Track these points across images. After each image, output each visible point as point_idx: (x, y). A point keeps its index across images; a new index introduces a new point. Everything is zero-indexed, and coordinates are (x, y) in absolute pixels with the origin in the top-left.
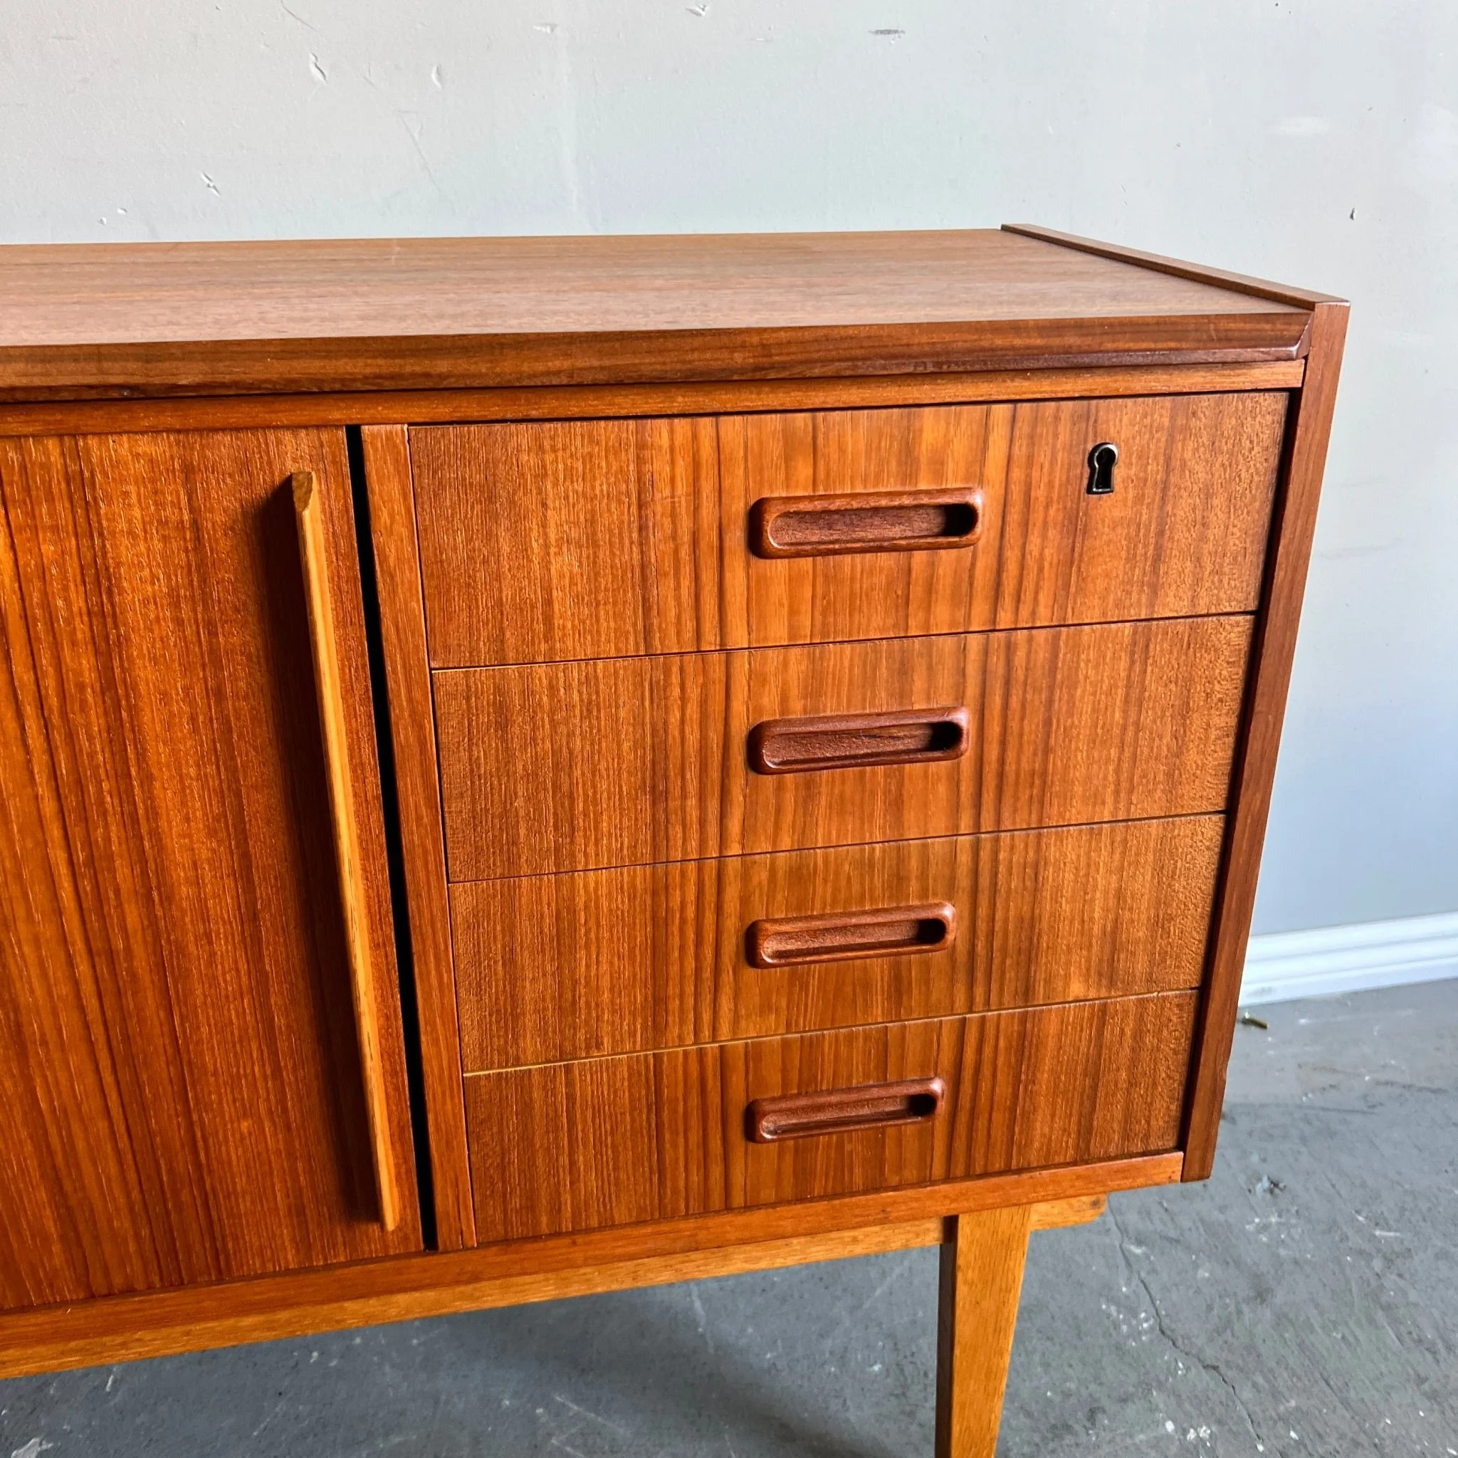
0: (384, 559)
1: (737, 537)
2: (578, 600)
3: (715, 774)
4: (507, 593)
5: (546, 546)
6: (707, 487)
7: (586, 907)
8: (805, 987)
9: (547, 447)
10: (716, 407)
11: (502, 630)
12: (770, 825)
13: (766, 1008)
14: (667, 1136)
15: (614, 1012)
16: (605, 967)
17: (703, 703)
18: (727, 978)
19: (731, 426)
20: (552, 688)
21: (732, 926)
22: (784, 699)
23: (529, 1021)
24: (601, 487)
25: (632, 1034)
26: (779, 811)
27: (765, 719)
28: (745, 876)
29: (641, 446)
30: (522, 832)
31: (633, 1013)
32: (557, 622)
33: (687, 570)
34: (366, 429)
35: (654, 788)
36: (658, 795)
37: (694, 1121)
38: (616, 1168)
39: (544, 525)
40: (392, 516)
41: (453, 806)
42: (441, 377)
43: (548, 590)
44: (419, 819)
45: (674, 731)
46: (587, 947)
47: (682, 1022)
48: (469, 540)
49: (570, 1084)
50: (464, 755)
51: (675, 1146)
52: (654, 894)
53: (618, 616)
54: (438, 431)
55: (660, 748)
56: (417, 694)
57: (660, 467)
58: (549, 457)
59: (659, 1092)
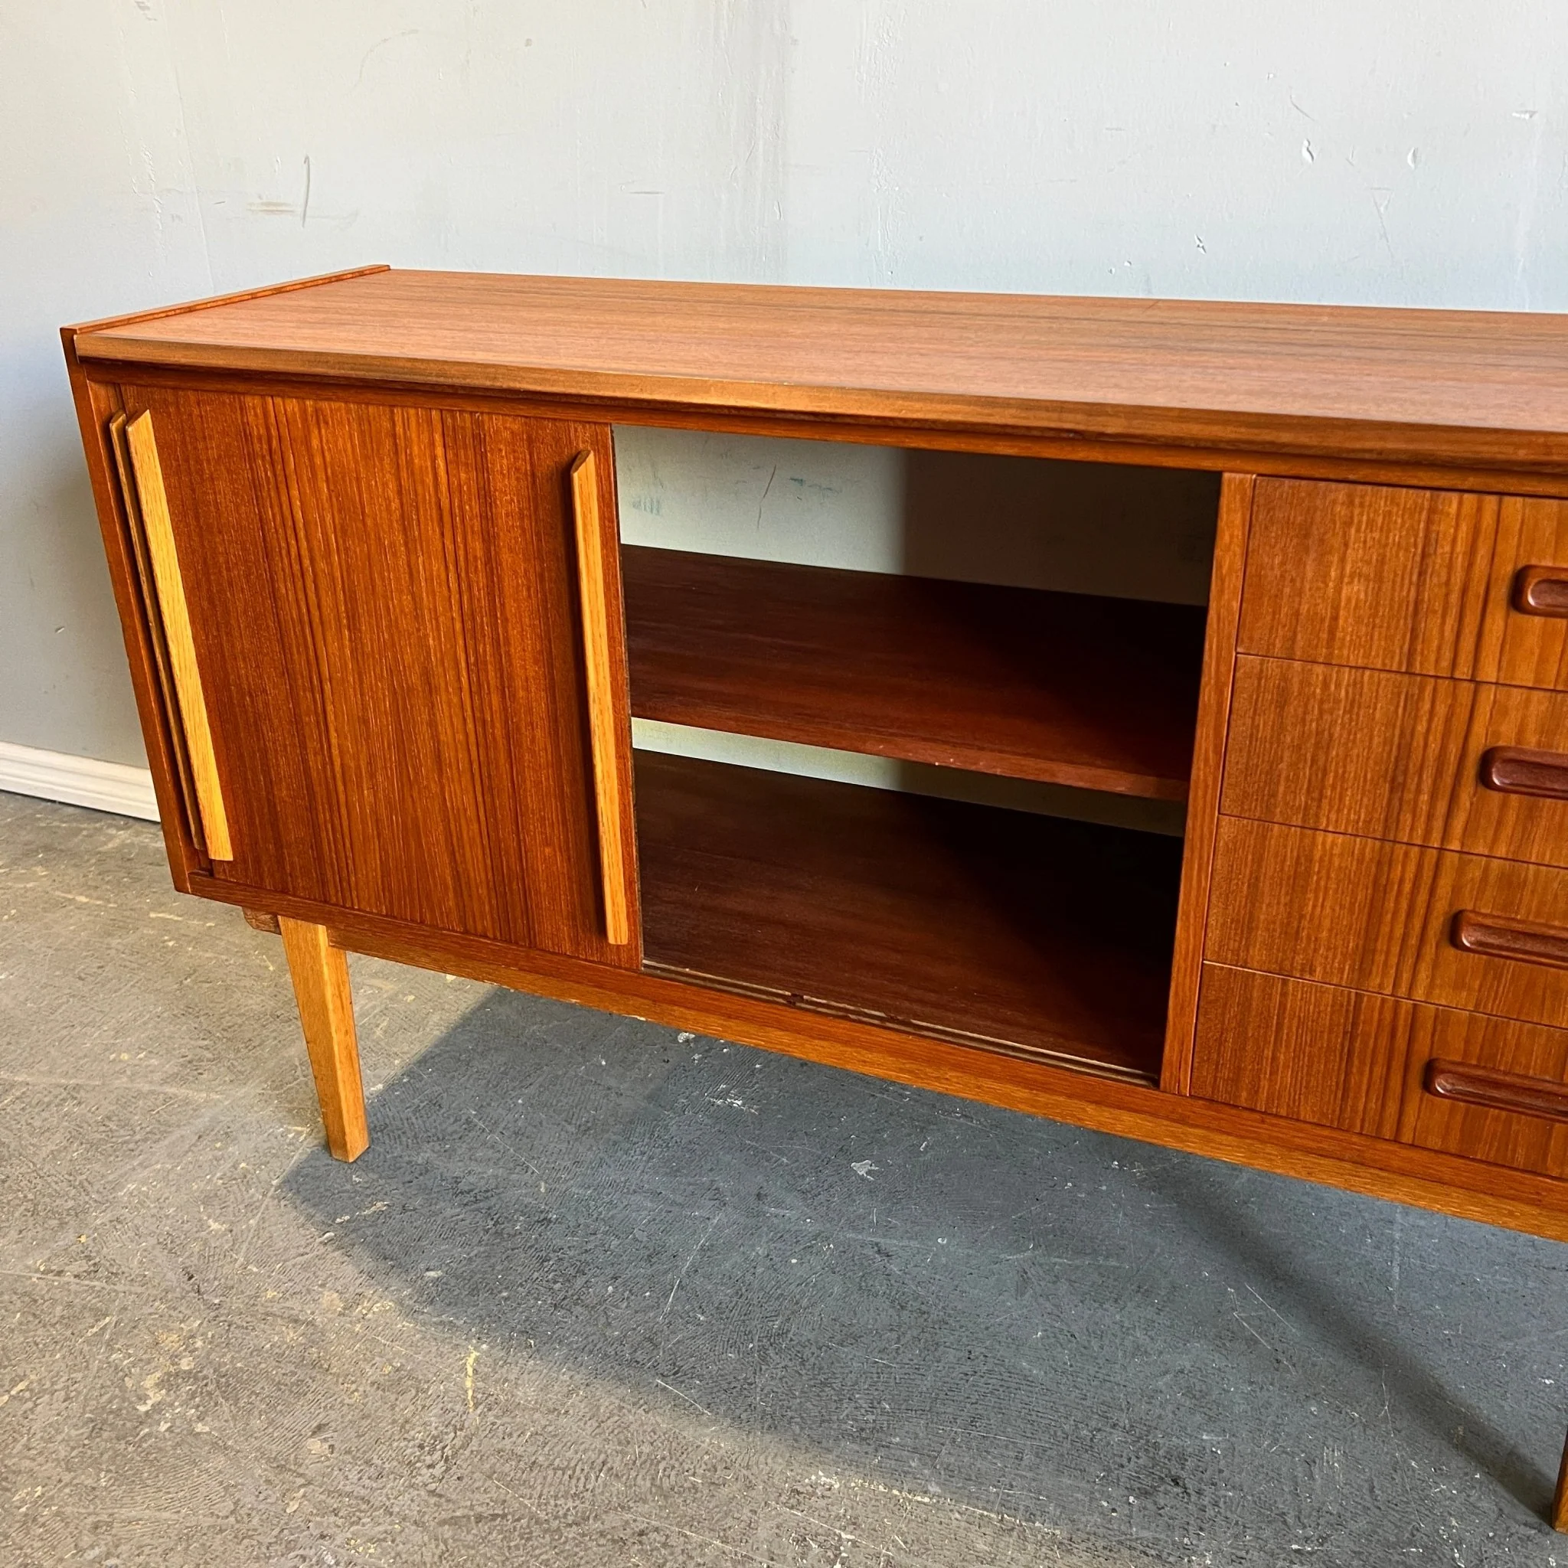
0: (1220, 567)
1: (1501, 592)
2: (1359, 620)
3: (1448, 779)
4: (1304, 608)
5: (1342, 576)
6: (1483, 552)
7: (1321, 860)
8: (1498, 977)
9: (1357, 501)
10: (1501, 487)
11: (1295, 633)
12: (1491, 833)
13: (1459, 985)
14: (1356, 1062)
15: (1328, 949)
16: (1328, 910)
17: (1448, 720)
18: (1429, 951)
19: (1514, 505)
20: (1326, 685)
21: (1441, 907)
22: (1521, 731)
23: (1261, 934)
24: (1395, 537)
25: (1341, 971)
26: (1500, 823)
27: (1501, 743)
28: (1461, 871)
29: (1432, 511)
30: (1281, 789)
31: (1344, 955)
32: (1339, 635)
33: (1454, 612)
34: (1226, 475)
35: (1393, 780)
36: (1396, 786)
37: (1381, 1059)
38: (1308, 1074)
39: (1343, 560)
40: (1232, 536)
41: (1232, 757)
42: (1284, 445)
43: (1336, 609)
44: (1206, 760)
45: (1419, 740)
46: (1316, 891)
47: (1384, 975)
48: (1283, 563)
49: (1284, 994)
50: (1249, 721)
51: (1361, 1073)
52: (1379, 863)
53: (1389, 638)
54: (1277, 482)
55: (1405, 749)
56: (1223, 669)
57: (1445, 527)
58: (1357, 511)
59: (1355, 1024)
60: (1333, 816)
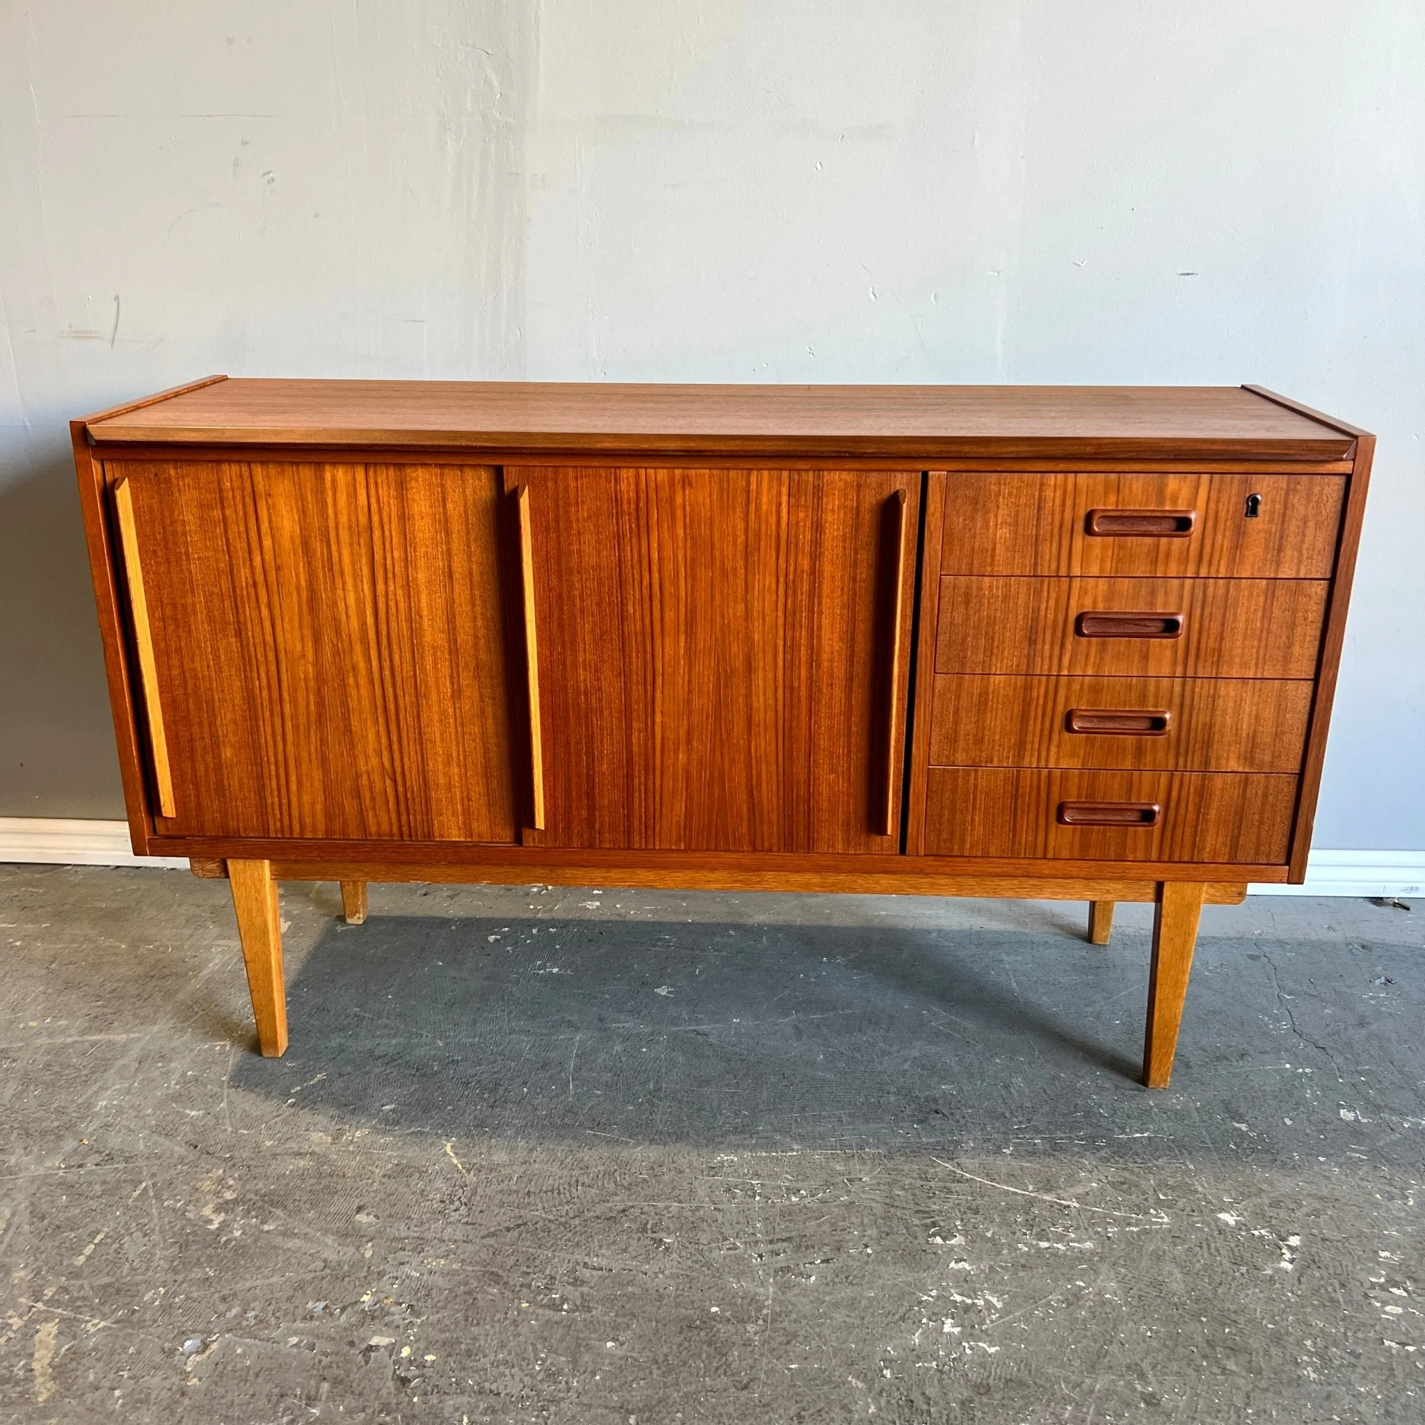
0: (929, 527)
1: (1080, 525)
2: (1007, 550)
3: (1059, 634)
4: (977, 545)
5: (996, 525)
6: (1069, 503)
7: (993, 693)
8: (1093, 746)
9: (1002, 482)
10: (1076, 469)
11: (973, 561)
12: (1083, 664)
13: (1073, 754)
14: (1019, 813)
15: (1000, 746)
16: (998, 722)
17: (1057, 601)
18: (1055, 736)
19: (1082, 478)
20: (991, 588)
21: (1060, 709)
22: (1095, 603)
23: (961, 744)
24: (1022, 500)
25: (1008, 758)
26: (1087, 656)
27: (1085, 610)
28: (1069, 685)
29: (1042, 484)
30: (969, 653)
31: (1009, 748)
32: (997, 558)
33: (1056, 539)
34: (930, 473)
35: (1030, 638)
36: (1032, 642)
37: (1033, 808)
38: (993, 826)
39: (996, 516)
40: (935, 508)
41: (941, 638)
42: (966, 453)
43: (994, 544)
44: (926, 642)
45: (1042, 613)
46: (991, 711)
47: (1032, 756)
48: (965, 520)
49: (976, 779)
50: (949, 615)
51: (1022, 818)
52: (1025, 689)
53: (1024, 557)
54: (958, 475)
55: (1035, 620)
56: (933, 586)
57: (1049, 493)
58: (1002, 487)
59: (1017, 790)
60: (999, 665)
